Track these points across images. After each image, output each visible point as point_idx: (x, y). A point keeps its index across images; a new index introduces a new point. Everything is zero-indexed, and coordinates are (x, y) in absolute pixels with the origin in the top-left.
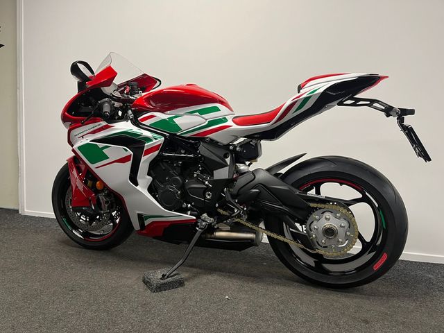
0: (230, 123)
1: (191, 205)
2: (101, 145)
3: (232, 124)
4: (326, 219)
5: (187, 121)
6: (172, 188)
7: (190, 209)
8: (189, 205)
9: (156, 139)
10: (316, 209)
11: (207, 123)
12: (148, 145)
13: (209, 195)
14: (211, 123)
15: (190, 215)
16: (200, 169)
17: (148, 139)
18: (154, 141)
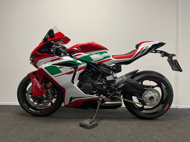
0: (111, 58)
1: (96, 91)
2: (58, 66)
3: (112, 58)
4: (150, 93)
5: (95, 57)
6: (89, 85)
7: (95, 93)
8: (95, 92)
9: (83, 64)
10: (146, 90)
11: (103, 58)
12: (80, 66)
13: (105, 87)
14: (105, 58)
15: (96, 95)
16: (100, 76)
17: (80, 64)
18: (83, 65)
